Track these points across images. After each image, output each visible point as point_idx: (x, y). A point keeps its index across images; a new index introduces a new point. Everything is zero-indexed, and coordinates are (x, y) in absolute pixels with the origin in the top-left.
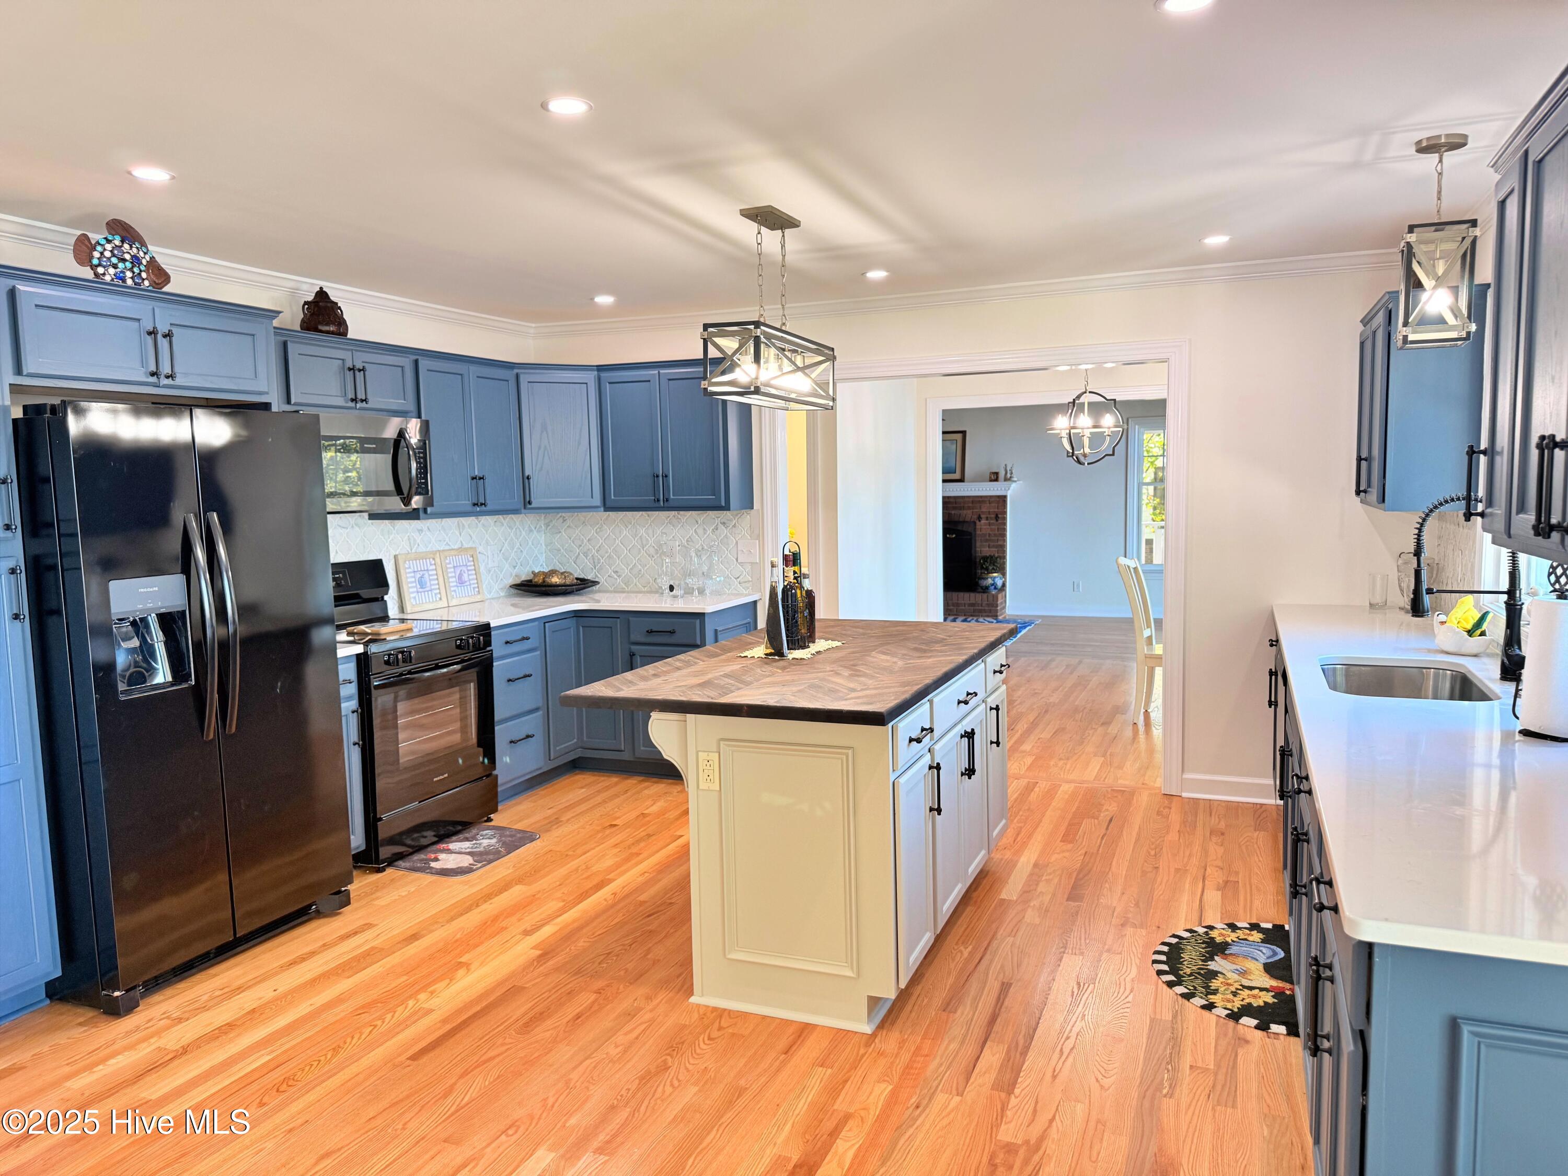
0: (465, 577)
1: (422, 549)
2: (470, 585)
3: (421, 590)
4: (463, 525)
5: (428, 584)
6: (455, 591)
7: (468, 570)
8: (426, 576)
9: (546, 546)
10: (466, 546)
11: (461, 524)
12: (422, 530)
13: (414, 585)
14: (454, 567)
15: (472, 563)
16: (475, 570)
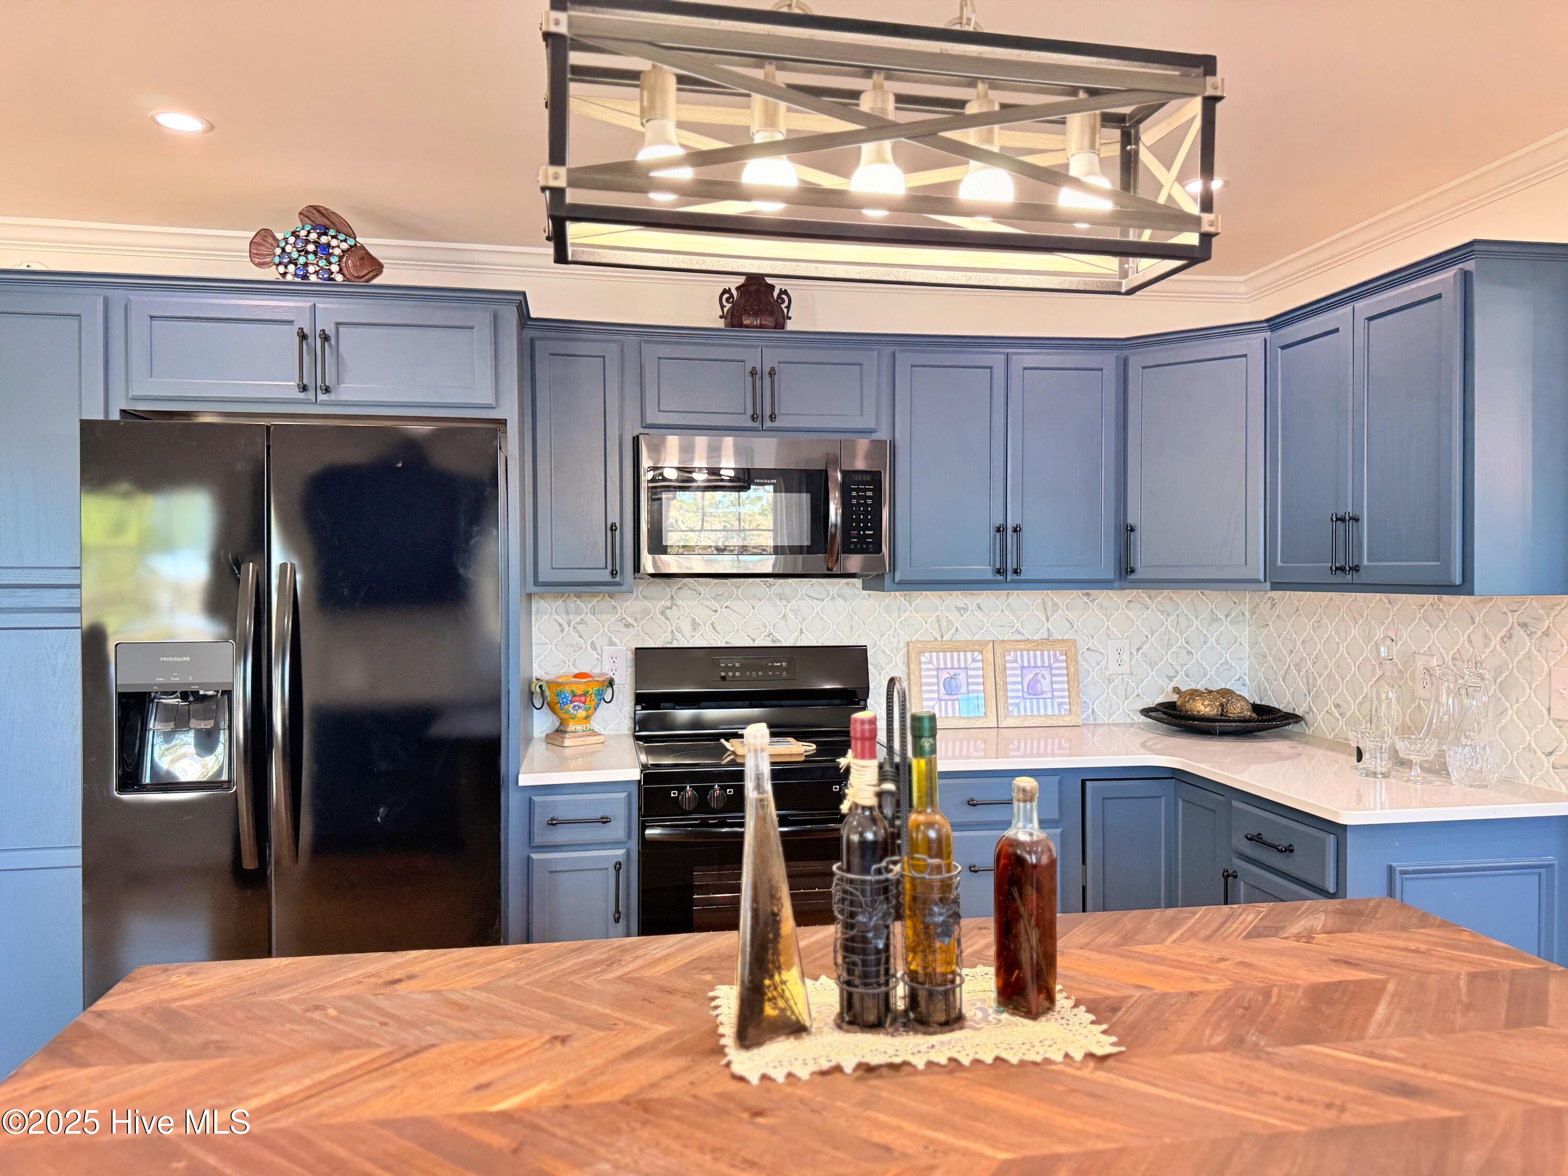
0: (1045, 684)
1: (963, 636)
2: (1053, 698)
3: (947, 697)
4: (1055, 605)
5: (964, 690)
6: (1017, 705)
7: (1052, 675)
8: (962, 676)
9: (1250, 647)
10: (1057, 636)
11: (1050, 603)
12: (966, 609)
13: (936, 688)
14: (1023, 668)
15: (1065, 665)
16: (1067, 675)
